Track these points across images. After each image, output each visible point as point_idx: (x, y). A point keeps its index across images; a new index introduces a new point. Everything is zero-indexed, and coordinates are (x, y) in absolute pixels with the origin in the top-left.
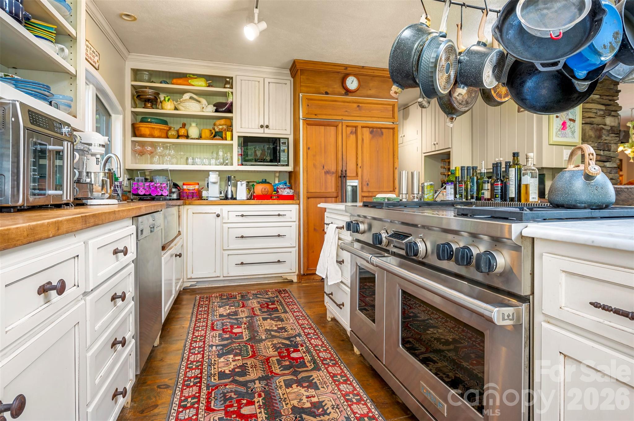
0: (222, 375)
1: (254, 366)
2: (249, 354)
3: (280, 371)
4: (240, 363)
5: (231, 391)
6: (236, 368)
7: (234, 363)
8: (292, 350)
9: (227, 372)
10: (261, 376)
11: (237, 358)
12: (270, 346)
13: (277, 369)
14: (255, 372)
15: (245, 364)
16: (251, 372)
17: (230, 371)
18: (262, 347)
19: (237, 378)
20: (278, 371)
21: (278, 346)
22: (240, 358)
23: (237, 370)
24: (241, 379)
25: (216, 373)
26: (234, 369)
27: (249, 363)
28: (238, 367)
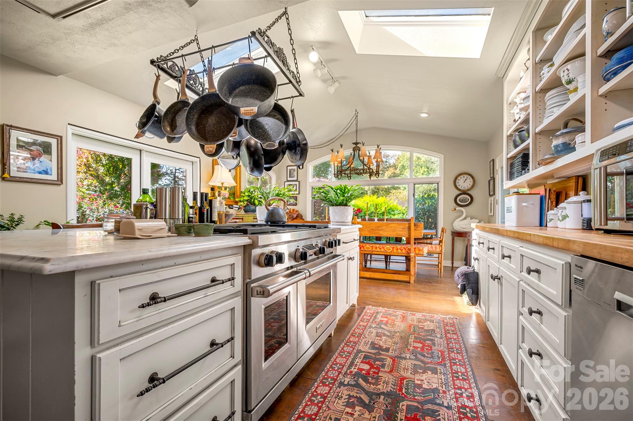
0: (435, 371)
1: (406, 369)
2: (406, 381)
3: (387, 359)
4: (417, 377)
5: (427, 357)
6: (422, 373)
7: (422, 378)
8: (363, 372)
9: (429, 372)
10: (403, 360)
11: (419, 382)
12: (382, 384)
13: (389, 361)
14: (407, 365)
15: (412, 374)
16: (410, 366)
17: (427, 373)
18: (390, 385)
19: (422, 365)
20: (389, 359)
21: (373, 381)
22: (417, 382)
23: (421, 371)
24: (419, 363)
25: (440, 375)
26: (423, 373)
27: (409, 373)
28: (420, 373)
